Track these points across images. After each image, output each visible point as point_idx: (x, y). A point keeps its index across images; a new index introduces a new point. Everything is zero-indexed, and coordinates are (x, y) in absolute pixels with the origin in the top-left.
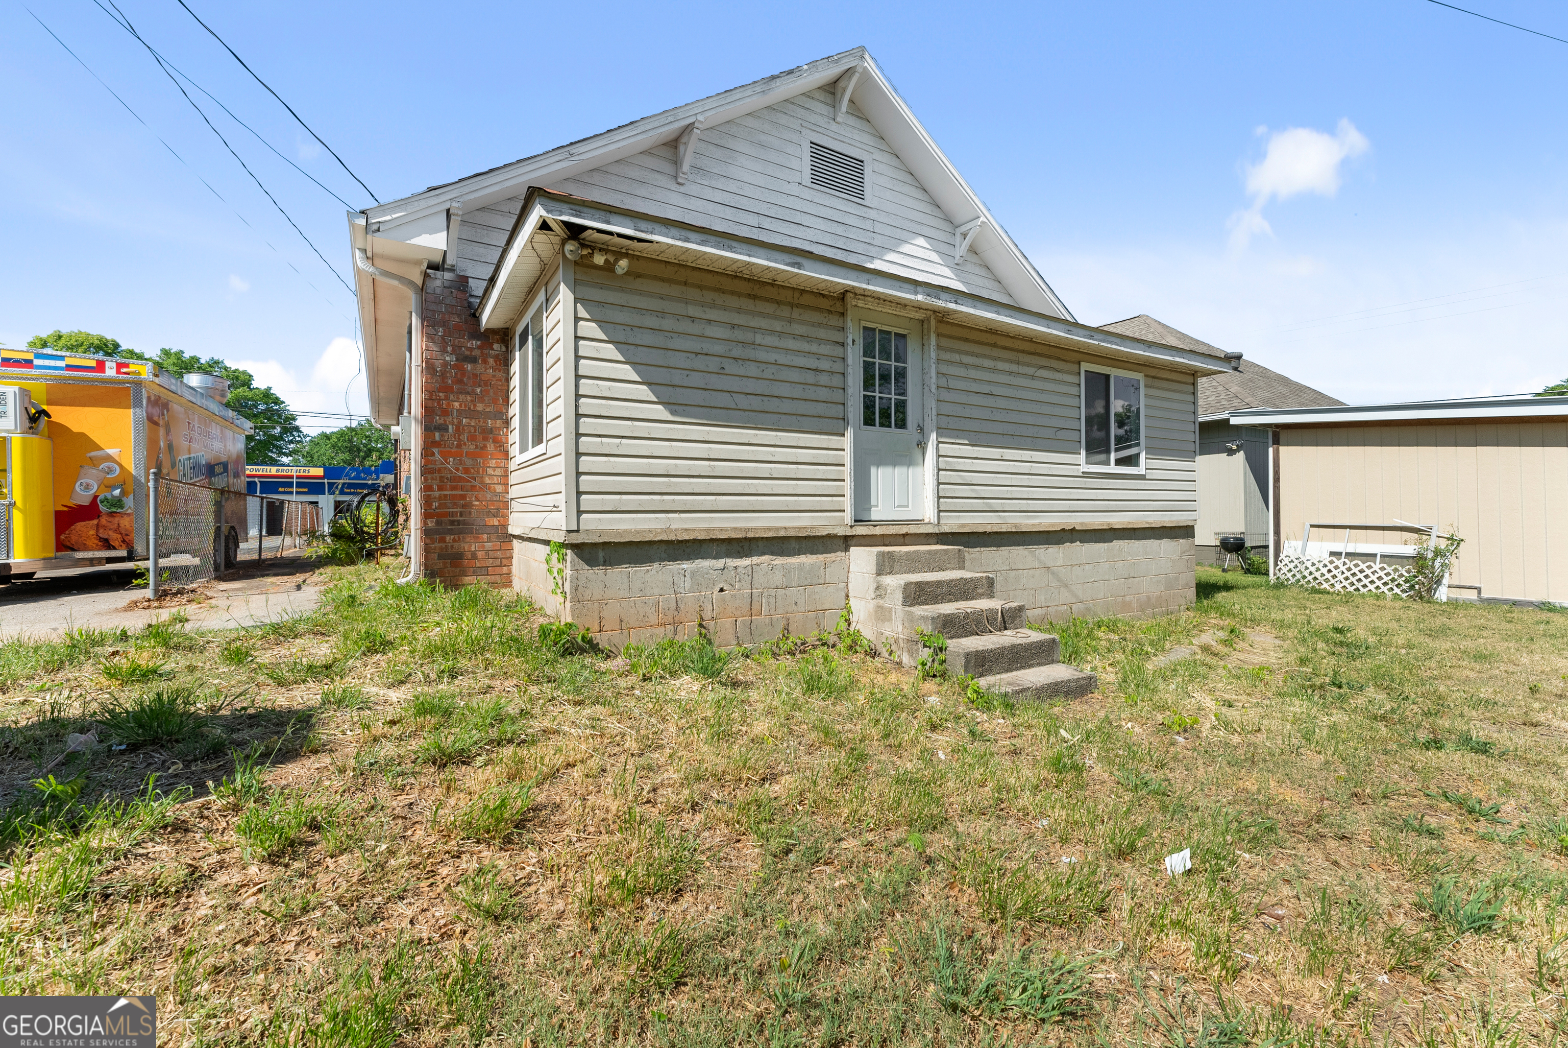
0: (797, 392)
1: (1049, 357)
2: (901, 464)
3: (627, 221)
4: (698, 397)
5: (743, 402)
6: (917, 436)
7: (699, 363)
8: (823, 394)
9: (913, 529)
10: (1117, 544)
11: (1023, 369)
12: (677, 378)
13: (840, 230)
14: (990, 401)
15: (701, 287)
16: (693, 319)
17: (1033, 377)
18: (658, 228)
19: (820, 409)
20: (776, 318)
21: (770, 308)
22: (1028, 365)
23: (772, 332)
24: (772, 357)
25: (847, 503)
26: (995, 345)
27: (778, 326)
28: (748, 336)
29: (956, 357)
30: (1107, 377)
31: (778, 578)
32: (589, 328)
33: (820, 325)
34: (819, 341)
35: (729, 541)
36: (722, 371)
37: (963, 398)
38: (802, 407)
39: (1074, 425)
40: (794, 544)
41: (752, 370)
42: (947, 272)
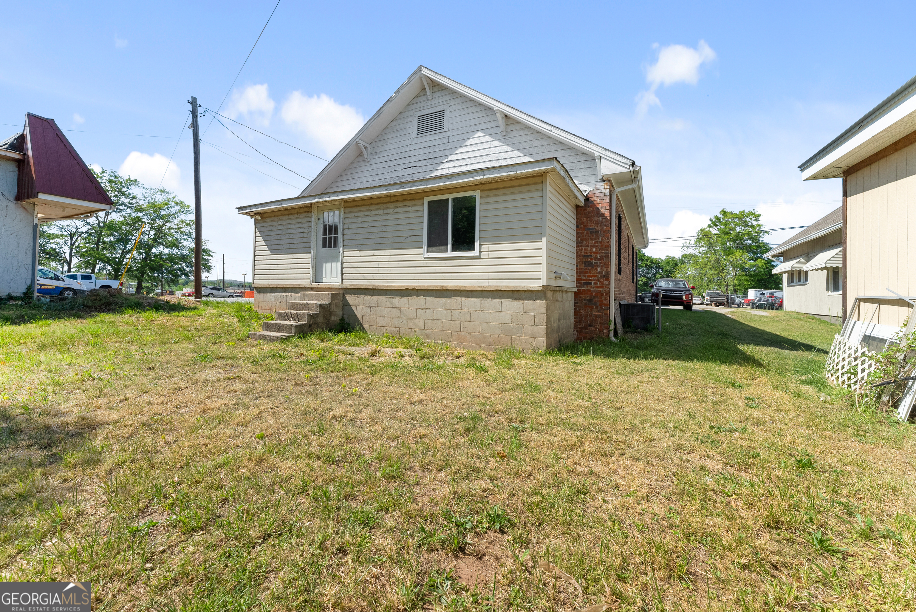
1: (404, 200)
2: (334, 261)
4: (276, 247)
5: (285, 246)
7: (276, 237)
8: (305, 240)
10: (454, 300)
11: (385, 211)
12: (272, 243)
14: (368, 230)
15: (277, 216)
16: (275, 226)
17: (392, 213)
19: (305, 245)
22: (389, 208)
23: (293, 224)
24: (292, 231)
25: (311, 276)
26: (372, 204)
27: (294, 221)
28: (287, 227)
29: (353, 215)
30: (447, 200)
33: (305, 217)
35: (282, 288)
36: (281, 239)
37: (355, 231)
38: (299, 245)
39: (419, 232)
41: (287, 236)
42: (497, 143)
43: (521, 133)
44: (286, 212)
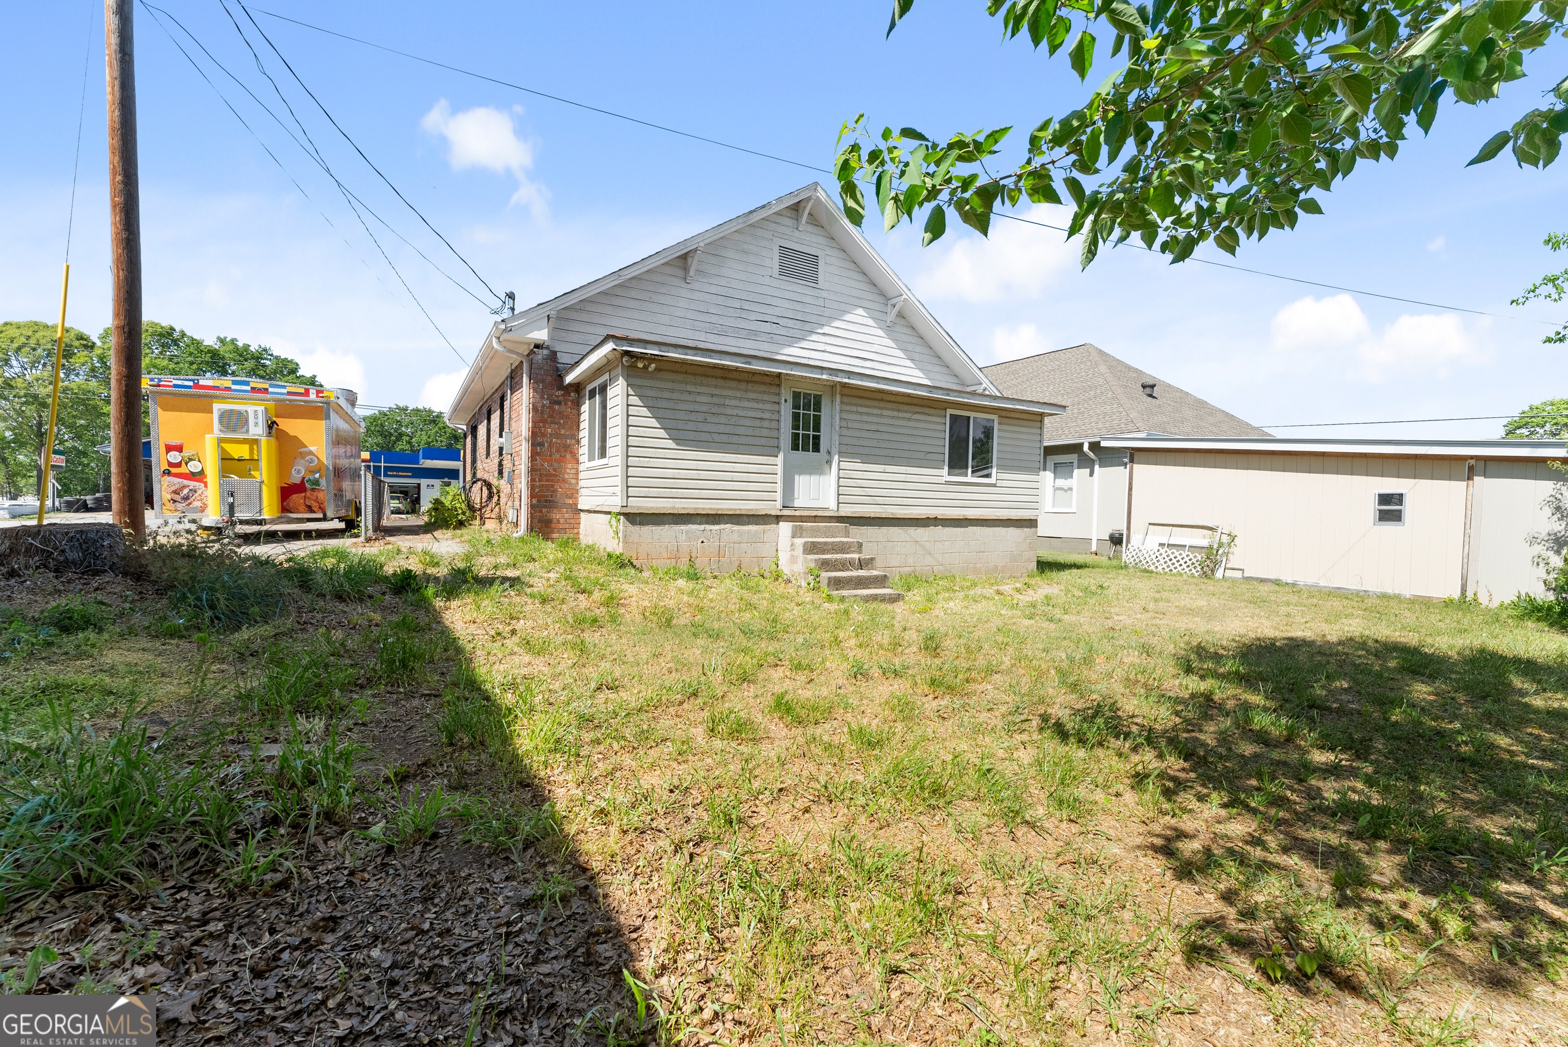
0: (749, 432)
1: (923, 406)
2: (815, 474)
3: (656, 347)
4: (692, 435)
6: (827, 457)
7: (693, 417)
8: (765, 432)
9: (820, 513)
10: (971, 529)
11: (901, 415)
12: (681, 425)
13: (799, 307)
14: (877, 435)
15: (694, 374)
16: (690, 392)
17: (909, 419)
18: (671, 349)
19: (763, 441)
20: (738, 389)
21: (734, 384)
22: (906, 412)
23: (736, 398)
24: (735, 412)
25: (779, 496)
26: (882, 400)
27: (738, 394)
28: (721, 401)
29: (854, 408)
30: (969, 418)
31: (735, 537)
32: (634, 400)
33: (764, 392)
34: (764, 402)
35: (708, 515)
36: (705, 421)
37: (858, 434)
38: (752, 441)
39: (940, 450)
40: (745, 519)
41: (723, 419)
42: (880, 332)
43: (905, 330)
44: (719, 373)
